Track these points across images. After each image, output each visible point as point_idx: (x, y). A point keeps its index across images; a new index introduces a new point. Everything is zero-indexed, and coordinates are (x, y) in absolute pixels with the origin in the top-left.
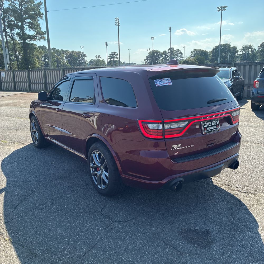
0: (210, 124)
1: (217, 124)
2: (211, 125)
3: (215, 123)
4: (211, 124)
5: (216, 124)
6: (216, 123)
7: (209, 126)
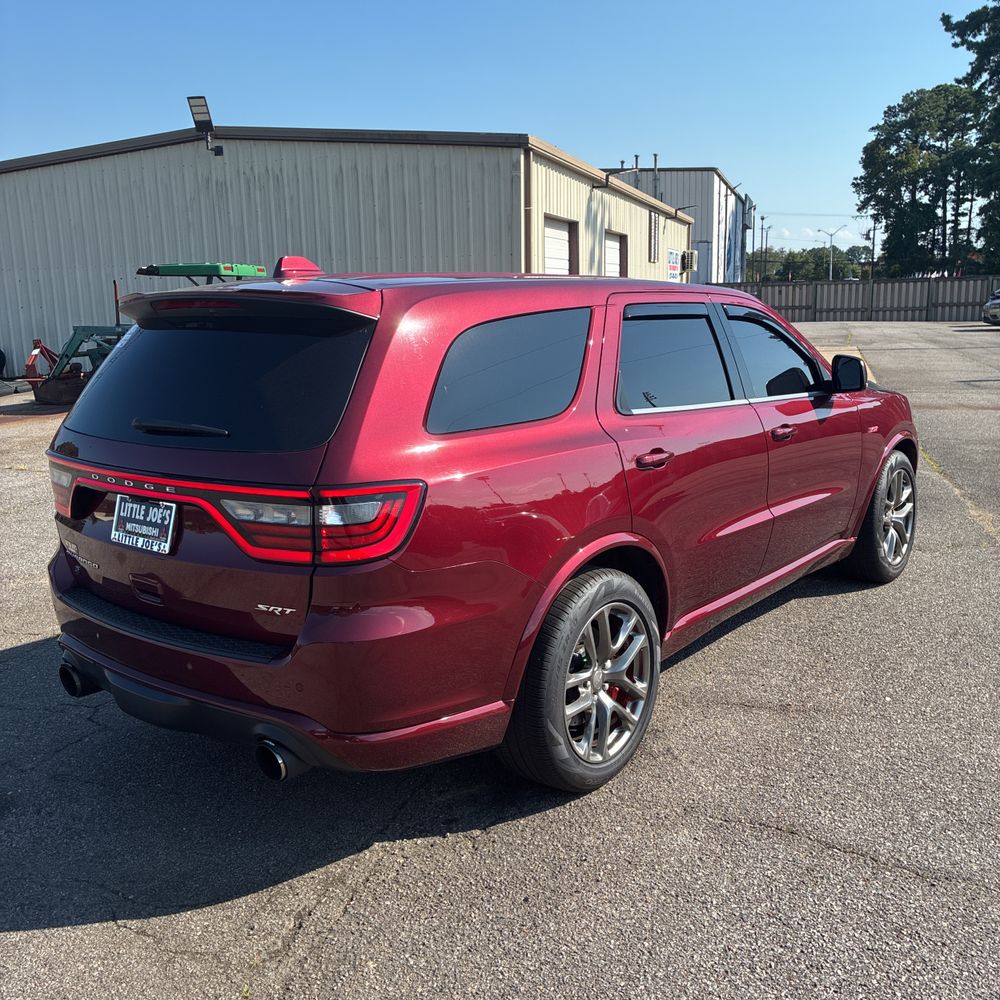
0: (142, 512)
1: (166, 523)
2: (142, 518)
3: (160, 516)
4: (146, 514)
5: (159, 521)
6: (163, 519)
7: (137, 517)
